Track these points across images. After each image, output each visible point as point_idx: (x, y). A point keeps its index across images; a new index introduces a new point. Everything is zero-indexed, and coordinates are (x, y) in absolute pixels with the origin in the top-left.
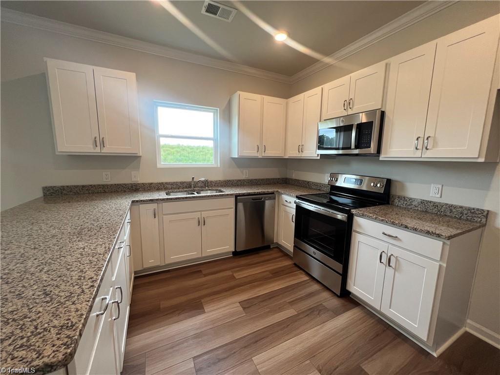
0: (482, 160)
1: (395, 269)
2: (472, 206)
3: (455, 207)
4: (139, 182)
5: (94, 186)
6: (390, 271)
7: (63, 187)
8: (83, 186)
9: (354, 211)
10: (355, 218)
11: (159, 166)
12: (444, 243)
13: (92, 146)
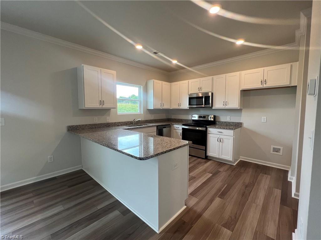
0: (239, 108)
1: (222, 142)
2: (238, 122)
3: (234, 123)
4: (110, 122)
5: (91, 124)
6: (221, 143)
7: (77, 125)
8: (86, 125)
9: (208, 127)
10: (208, 129)
11: (118, 114)
12: (234, 131)
13: (98, 105)
